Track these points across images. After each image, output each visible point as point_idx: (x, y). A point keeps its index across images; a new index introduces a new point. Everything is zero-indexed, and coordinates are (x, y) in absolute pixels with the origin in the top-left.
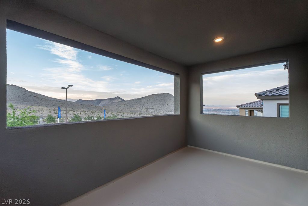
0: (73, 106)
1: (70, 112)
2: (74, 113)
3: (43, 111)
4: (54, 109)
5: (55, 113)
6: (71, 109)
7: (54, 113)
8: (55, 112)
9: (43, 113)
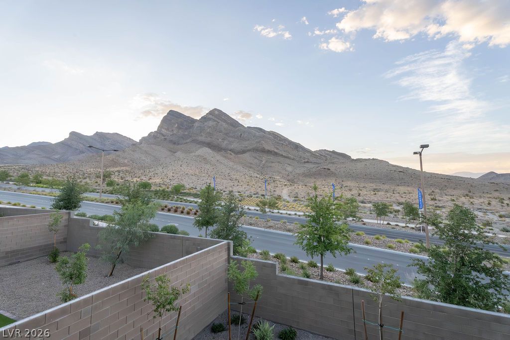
0: (472, 186)
1: (463, 198)
2: (472, 200)
3: (411, 195)
4: (433, 192)
5: (432, 200)
6: (468, 193)
7: (430, 199)
8: (432, 197)
9: (412, 198)
